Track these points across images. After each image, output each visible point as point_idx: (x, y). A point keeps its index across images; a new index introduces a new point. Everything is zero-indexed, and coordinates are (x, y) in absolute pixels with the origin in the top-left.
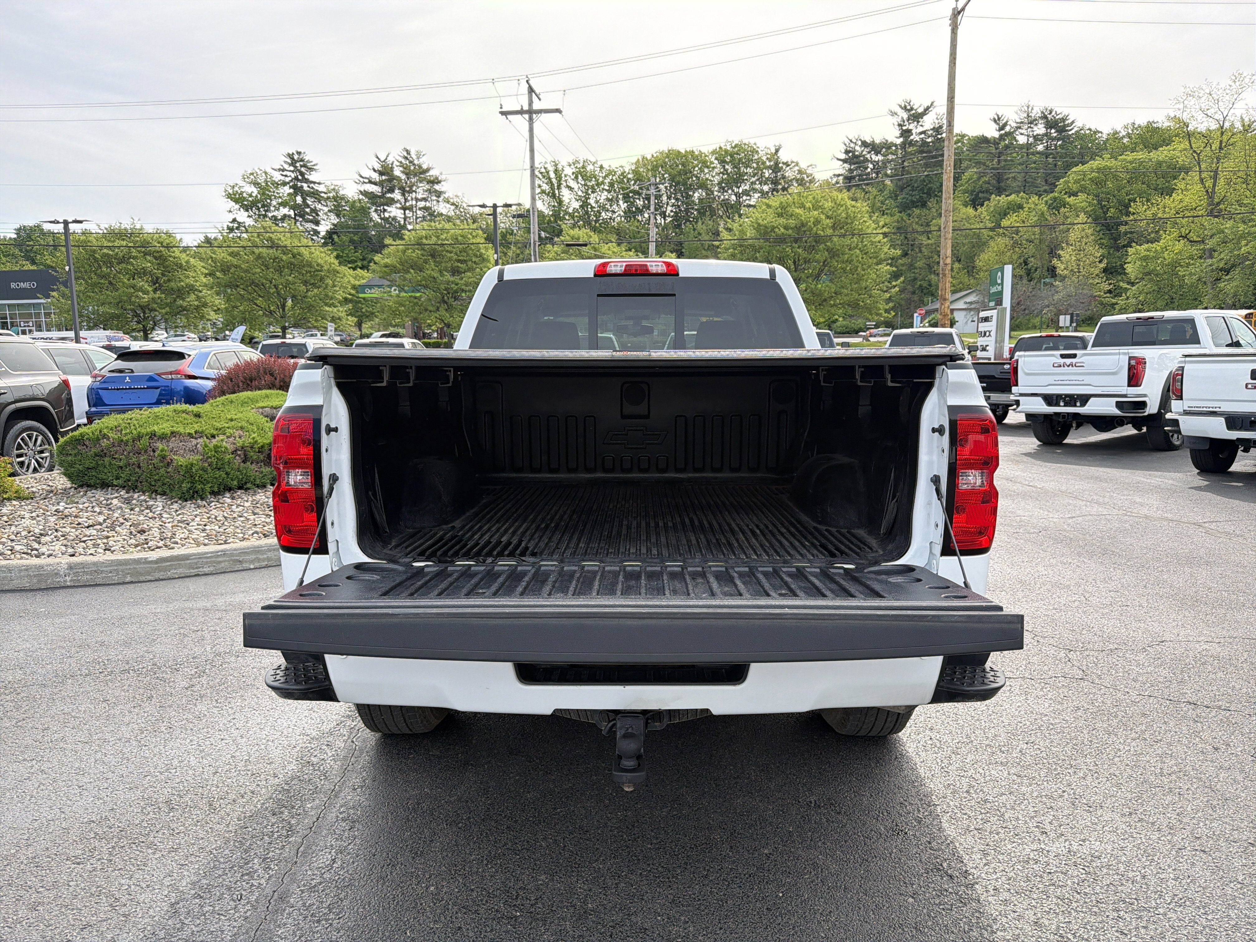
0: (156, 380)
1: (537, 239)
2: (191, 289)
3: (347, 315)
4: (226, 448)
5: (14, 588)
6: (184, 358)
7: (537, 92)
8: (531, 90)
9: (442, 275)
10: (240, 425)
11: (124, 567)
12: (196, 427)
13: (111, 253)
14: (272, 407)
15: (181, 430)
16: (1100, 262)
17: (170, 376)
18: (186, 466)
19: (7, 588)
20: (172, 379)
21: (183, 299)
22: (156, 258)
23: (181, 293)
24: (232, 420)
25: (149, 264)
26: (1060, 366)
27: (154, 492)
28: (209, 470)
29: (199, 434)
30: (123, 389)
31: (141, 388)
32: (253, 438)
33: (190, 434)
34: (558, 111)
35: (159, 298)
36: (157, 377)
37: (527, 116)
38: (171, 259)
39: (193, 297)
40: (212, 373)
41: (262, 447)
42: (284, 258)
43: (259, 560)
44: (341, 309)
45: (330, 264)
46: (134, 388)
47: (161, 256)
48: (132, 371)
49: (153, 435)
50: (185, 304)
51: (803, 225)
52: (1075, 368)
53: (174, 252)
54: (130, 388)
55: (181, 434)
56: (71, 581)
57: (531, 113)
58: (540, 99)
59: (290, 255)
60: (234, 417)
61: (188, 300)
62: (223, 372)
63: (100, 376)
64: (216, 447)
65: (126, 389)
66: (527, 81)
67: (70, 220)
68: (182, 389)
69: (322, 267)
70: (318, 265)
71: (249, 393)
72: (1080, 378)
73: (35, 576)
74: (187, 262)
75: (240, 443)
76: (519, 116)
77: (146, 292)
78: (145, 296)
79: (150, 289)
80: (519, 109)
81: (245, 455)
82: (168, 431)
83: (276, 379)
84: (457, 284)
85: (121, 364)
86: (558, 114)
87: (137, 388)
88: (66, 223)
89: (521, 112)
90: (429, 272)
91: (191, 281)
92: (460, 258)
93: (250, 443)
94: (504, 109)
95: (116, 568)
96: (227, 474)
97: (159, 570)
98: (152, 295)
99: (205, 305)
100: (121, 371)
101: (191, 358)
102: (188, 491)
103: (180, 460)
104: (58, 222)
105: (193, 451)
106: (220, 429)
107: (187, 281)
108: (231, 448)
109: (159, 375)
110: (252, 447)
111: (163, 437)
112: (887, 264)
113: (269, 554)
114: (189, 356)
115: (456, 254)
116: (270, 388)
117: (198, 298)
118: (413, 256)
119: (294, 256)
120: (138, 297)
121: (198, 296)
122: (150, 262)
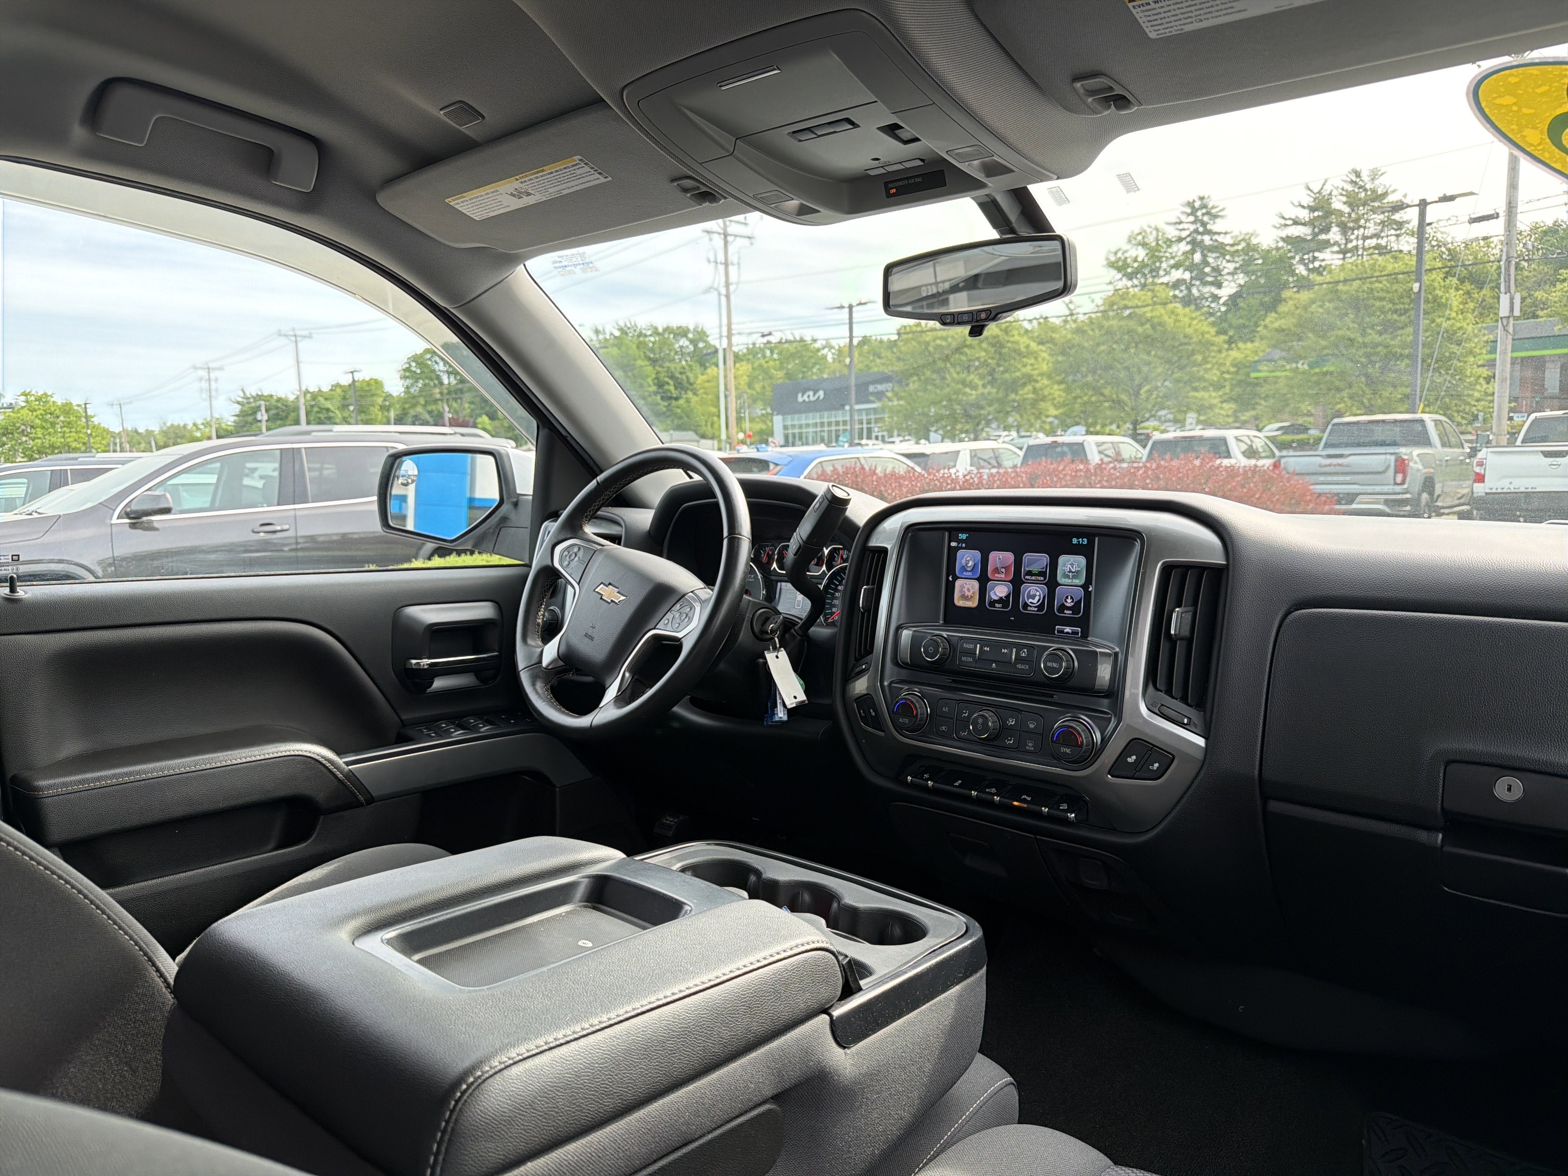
2: (1029, 379)
3: (1222, 402)
9: (1364, 334)
21: (1017, 394)
22: (994, 346)
23: (1013, 386)
25: (983, 354)
35: (989, 393)
38: (1009, 345)
39: (1029, 388)
42: (1140, 330)
44: (1214, 394)
45: (1203, 334)
47: (998, 342)
50: (1018, 398)
53: (1013, 336)
59: (1148, 326)
61: (1021, 392)
67: (854, 304)
69: (1191, 338)
70: (1186, 336)
74: (1028, 347)
77: (974, 387)
78: (974, 392)
79: (980, 383)
84: (1386, 347)
88: (851, 307)
90: (1340, 333)
91: (1027, 370)
92: (1398, 307)
98: (981, 390)
99: (1043, 399)
104: (842, 307)
107: (1024, 370)
115: (1391, 301)
117: (1035, 391)
118: (1321, 310)
119: (1153, 327)
120: (965, 394)
121: (1034, 389)
122: (985, 350)
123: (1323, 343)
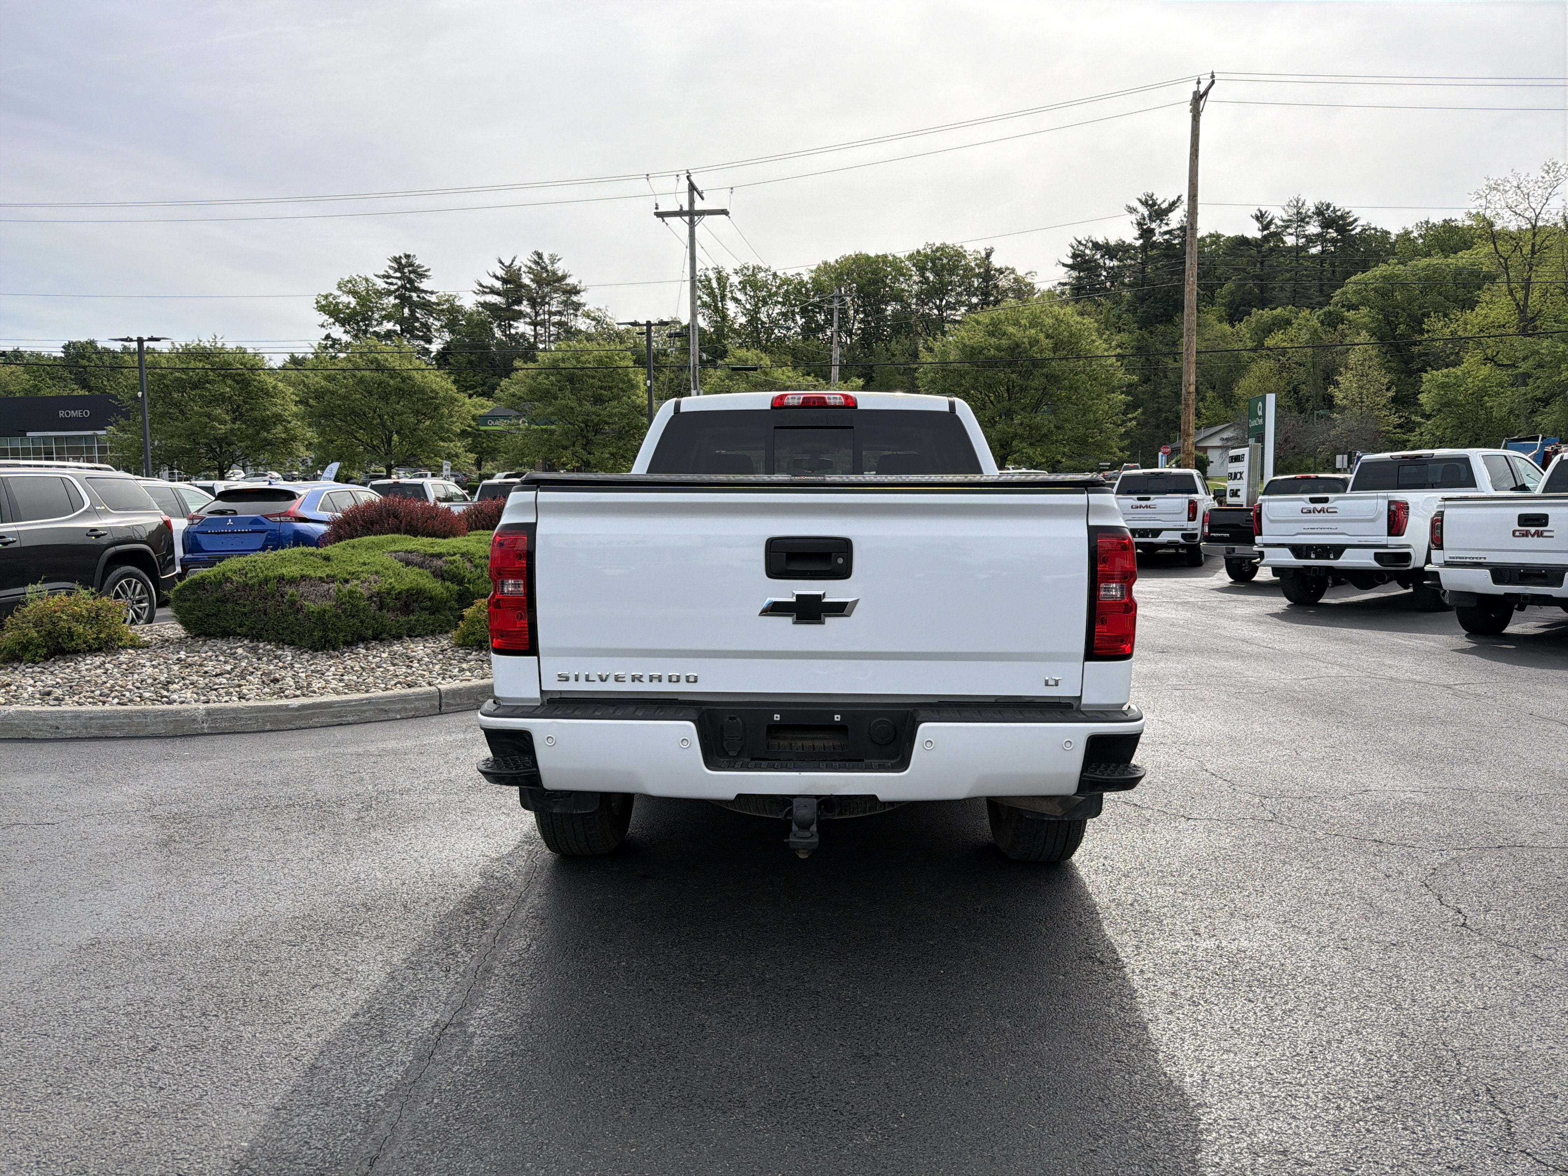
0: (262, 523)
1: (697, 362)
2: (278, 419)
3: (466, 452)
4: (362, 594)
5: (148, 735)
6: (294, 498)
7: (700, 189)
8: (692, 188)
9: (581, 405)
10: (374, 569)
11: (264, 714)
12: (328, 571)
13: (184, 376)
14: (406, 551)
15: (311, 573)
16: (1388, 390)
17: (278, 519)
18: (319, 613)
19: (141, 734)
20: (281, 522)
21: (268, 431)
22: (238, 382)
23: (266, 424)
24: (364, 564)
25: (228, 389)
26: (1310, 512)
27: (282, 641)
28: (343, 617)
29: (331, 579)
30: (224, 533)
31: (245, 532)
32: (391, 584)
33: (321, 578)
34: (724, 212)
35: (239, 429)
36: (263, 519)
37: (687, 218)
38: (255, 383)
39: (280, 428)
40: (326, 515)
41: (400, 593)
42: (392, 382)
43: (406, 709)
44: (459, 444)
45: (447, 390)
46: (237, 532)
47: (243, 380)
48: (235, 513)
49: (281, 579)
50: (270, 437)
51: (1018, 345)
52: (1326, 514)
53: (259, 375)
54: (233, 532)
55: (311, 578)
56: (209, 727)
57: (692, 215)
58: (702, 198)
59: (399, 379)
60: (367, 561)
61: (275, 432)
62: (340, 515)
63: (198, 518)
64: (351, 592)
65: (228, 533)
66: (688, 177)
67: (145, 338)
68: (292, 533)
69: (437, 393)
70: (432, 392)
71: (372, 537)
72: (1333, 525)
73: (171, 722)
74: (274, 387)
75: (375, 588)
76: (678, 218)
77: (221, 422)
78: (222, 426)
79: (227, 418)
80: (678, 209)
81: (381, 602)
82: (297, 574)
83: (401, 522)
84: (599, 415)
85: (221, 505)
86: (724, 216)
87: (241, 532)
89: (680, 213)
90: (565, 401)
91: (278, 410)
92: (604, 384)
93: (387, 589)
94: (660, 210)
95: (255, 715)
96: (362, 622)
97: (300, 718)
98: (230, 425)
99: (294, 439)
100: (221, 512)
101: (302, 498)
102: (319, 640)
103: (311, 606)
104: (131, 340)
105: (326, 596)
106: (353, 574)
107: (274, 409)
108: (366, 594)
109: (266, 517)
110: (389, 594)
111: (292, 581)
112: (1122, 393)
113: (417, 704)
114: (300, 496)
115: (599, 380)
116: (394, 533)
117: (286, 430)
118: (546, 382)
119: (403, 381)
120: (213, 427)
121: (286, 428)
122: (230, 386)
123: (550, 409)
